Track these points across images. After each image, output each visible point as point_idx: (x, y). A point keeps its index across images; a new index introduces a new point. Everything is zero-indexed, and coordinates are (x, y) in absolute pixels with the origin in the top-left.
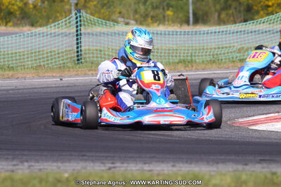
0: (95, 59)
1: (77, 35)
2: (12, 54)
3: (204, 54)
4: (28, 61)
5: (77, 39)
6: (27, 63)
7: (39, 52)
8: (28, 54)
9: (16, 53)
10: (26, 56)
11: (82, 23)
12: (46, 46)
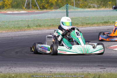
0: (75, 22)
1: (67, 13)
2: (45, 20)
3: (114, 19)
4: (49, 23)
5: (67, 15)
6: (49, 24)
7: (55, 19)
8: (50, 20)
9: (46, 20)
10: (47, 21)
11: (69, 9)
12: (56, 17)
